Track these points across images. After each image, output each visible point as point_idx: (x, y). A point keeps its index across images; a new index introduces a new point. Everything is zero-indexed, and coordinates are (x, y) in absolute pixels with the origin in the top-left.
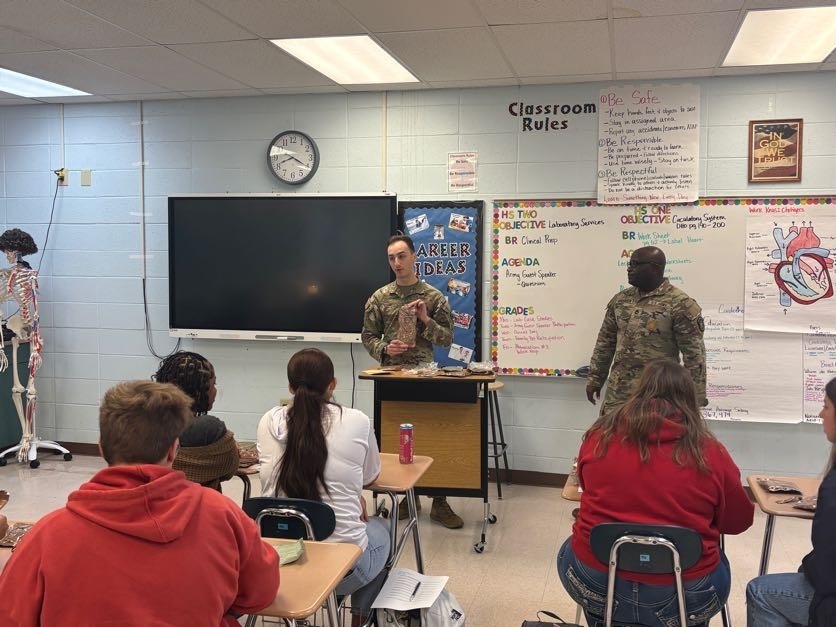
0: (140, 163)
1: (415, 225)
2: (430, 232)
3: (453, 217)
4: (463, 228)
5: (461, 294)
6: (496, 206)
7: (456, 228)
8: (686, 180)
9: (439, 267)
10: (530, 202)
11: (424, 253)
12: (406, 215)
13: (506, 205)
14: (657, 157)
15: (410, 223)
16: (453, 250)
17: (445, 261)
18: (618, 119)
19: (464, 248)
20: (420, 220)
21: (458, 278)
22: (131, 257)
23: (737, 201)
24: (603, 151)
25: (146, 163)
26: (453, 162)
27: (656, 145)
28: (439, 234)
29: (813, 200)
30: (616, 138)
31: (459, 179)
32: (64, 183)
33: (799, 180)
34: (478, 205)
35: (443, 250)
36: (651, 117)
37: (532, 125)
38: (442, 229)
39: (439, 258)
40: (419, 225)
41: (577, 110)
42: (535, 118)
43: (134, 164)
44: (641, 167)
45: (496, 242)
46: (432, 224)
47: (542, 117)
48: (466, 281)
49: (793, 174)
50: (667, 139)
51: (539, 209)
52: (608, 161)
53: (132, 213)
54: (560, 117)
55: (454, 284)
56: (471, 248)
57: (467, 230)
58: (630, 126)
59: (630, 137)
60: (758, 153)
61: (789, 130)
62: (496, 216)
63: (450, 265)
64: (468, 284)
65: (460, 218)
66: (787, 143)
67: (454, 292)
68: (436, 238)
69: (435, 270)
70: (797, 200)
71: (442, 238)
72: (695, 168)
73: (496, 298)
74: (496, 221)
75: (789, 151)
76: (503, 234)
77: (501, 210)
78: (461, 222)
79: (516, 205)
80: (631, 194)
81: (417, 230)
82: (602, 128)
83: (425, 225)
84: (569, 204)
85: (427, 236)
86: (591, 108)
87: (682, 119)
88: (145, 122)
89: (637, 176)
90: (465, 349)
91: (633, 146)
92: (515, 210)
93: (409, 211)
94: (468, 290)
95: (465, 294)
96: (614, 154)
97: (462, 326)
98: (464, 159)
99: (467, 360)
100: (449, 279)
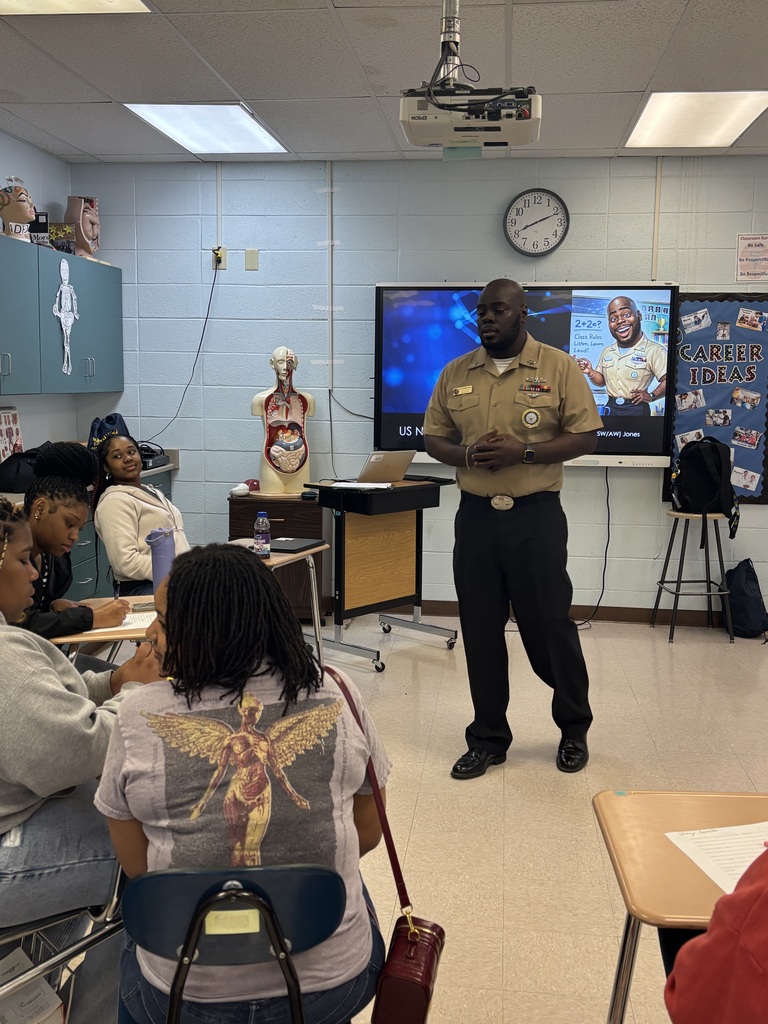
0: (327, 243)
4: (755, 326)
5: (748, 406)
7: (745, 325)
9: (721, 374)
11: (703, 356)
12: (681, 310)
16: (740, 353)
17: (730, 366)
19: (755, 350)
20: (700, 316)
21: (745, 387)
22: (314, 362)
25: (336, 242)
26: (744, 244)
28: (723, 333)
31: (750, 267)
32: (221, 266)
35: (728, 353)
38: (728, 327)
39: (722, 363)
40: (698, 322)
43: (319, 244)
48: (754, 390)
53: (316, 307)
55: (740, 394)
56: (763, 351)
57: (760, 328)
63: (736, 371)
64: (758, 395)
65: (751, 314)
67: (739, 405)
68: (719, 338)
69: (717, 377)
71: (728, 338)
78: (753, 319)
81: (697, 327)
83: (706, 322)
85: (707, 335)
88: (335, 189)
90: (751, 473)
93: (685, 305)
94: (757, 402)
95: (754, 407)
97: (747, 446)
98: (761, 241)
99: (753, 487)
100: (734, 389)
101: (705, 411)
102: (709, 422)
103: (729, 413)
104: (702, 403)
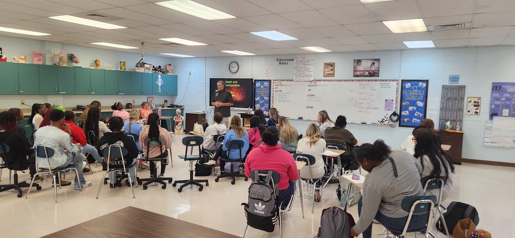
0: (205, 71)
1: (258, 85)
2: (260, 86)
3: (265, 83)
4: (267, 85)
5: (266, 100)
6: (274, 80)
8: (311, 76)
10: (280, 80)
11: (259, 91)
14: (305, 71)
15: (256, 84)
16: (265, 90)
18: (298, 62)
21: (266, 96)
22: (203, 91)
23: (321, 80)
24: (295, 69)
26: (265, 71)
27: (305, 68)
28: (262, 87)
30: (297, 66)
31: (266, 75)
32: (191, 75)
33: (334, 76)
34: (270, 81)
35: (263, 90)
36: (304, 62)
39: (262, 92)
41: (290, 60)
42: (282, 62)
44: (302, 73)
45: (273, 89)
47: (283, 62)
49: (333, 75)
50: (308, 67)
51: (282, 82)
53: (203, 81)
54: (286, 62)
55: (265, 98)
56: (268, 89)
58: (300, 64)
59: (300, 66)
60: (326, 70)
61: (332, 65)
62: (274, 83)
63: (264, 94)
66: (332, 68)
69: (261, 94)
70: (331, 81)
72: (312, 73)
75: (332, 70)
76: (275, 87)
79: (278, 81)
80: (300, 79)
82: (295, 64)
83: (260, 85)
84: (288, 81)
86: (293, 60)
87: (310, 62)
88: (207, 62)
89: (301, 75)
91: (301, 68)
93: (256, 82)
94: (268, 99)
96: (297, 70)
97: (266, 107)
98: (268, 70)
99: (267, 115)
101: (260, 101)
104: (259, 99)
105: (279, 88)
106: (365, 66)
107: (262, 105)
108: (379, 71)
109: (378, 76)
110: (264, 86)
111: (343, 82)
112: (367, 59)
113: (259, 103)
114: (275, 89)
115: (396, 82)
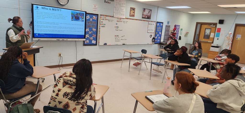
3: (94, 17)
6: (100, 15)
7: (94, 19)
8: (124, 15)
10: (105, 16)
11: (88, 23)
13: (102, 16)
14: (120, 11)
16: (93, 23)
17: (92, 25)
18: (117, 4)
21: (94, 28)
23: (128, 19)
26: (94, 6)
27: (121, 9)
28: (91, 20)
29: (136, 20)
30: (116, 7)
31: (94, 9)
33: (134, 17)
34: (98, 15)
36: (120, 4)
37: (106, 2)
38: (92, 19)
41: (112, 1)
44: (119, 12)
45: (100, 22)
46: (90, 18)
49: (133, 16)
51: (106, 17)
52: (115, 10)
53: (15, 6)
54: (110, 2)
55: (93, 29)
56: (96, 23)
57: (96, 19)
58: (118, 5)
59: (118, 7)
61: (134, 9)
62: (100, 17)
69: (90, 26)
70: (133, 19)
72: (125, 13)
73: (100, 32)
74: (100, 18)
76: (101, 21)
77: (101, 16)
79: (103, 16)
80: (118, 16)
82: (115, 5)
83: (89, 18)
84: (110, 17)
85: (89, 20)
86: (114, 1)
87: (124, 5)
89: (118, 13)
91: (118, 8)
92: (103, 17)
93: (87, 15)
94: (95, 30)
96: (116, 9)
97: (94, 37)
98: (95, 6)
99: (95, 43)
100: (92, 28)
101: (89, 32)
102: (89, 33)
103: (92, 32)
104: (88, 30)
105: (104, 22)
106: (146, 12)
107: (91, 35)
108: (151, 16)
109: (150, 19)
110: (93, 19)
111: (138, 21)
112: (148, 9)
113: (88, 34)
114: (101, 23)
115: (155, 23)
